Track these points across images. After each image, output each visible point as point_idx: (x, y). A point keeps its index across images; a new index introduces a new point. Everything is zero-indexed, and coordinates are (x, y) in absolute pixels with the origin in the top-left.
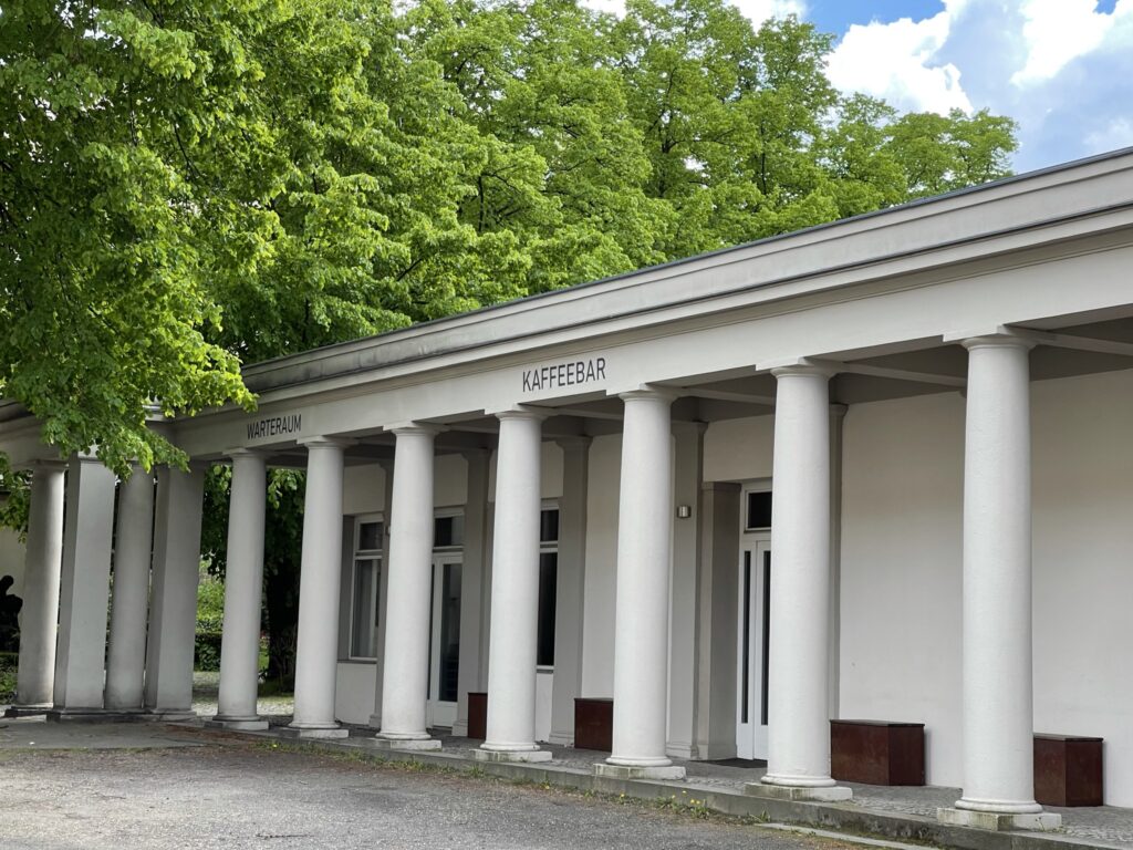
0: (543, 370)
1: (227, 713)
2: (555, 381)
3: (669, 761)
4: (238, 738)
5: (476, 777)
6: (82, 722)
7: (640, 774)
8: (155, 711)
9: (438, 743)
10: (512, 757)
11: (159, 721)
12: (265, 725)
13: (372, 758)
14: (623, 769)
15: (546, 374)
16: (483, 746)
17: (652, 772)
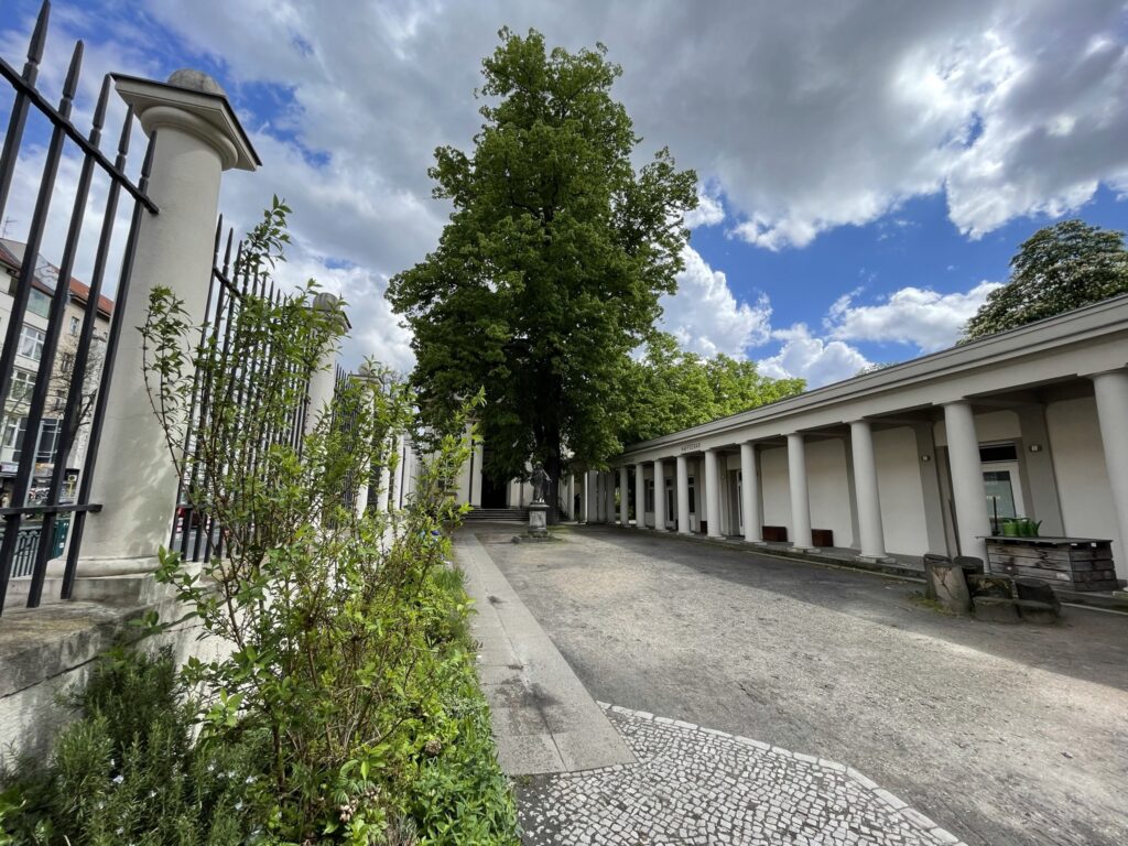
0: (686, 446)
1: (623, 523)
2: (689, 449)
3: (722, 536)
4: (626, 529)
6: (593, 524)
7: (714, 539)
8: (608, 522)
9: (668, 531)
10: (684, 534)
11: (609, 524)
12: (630, 526)
13: (653, 534)
14: (710, 538)
16: (677, 531)
17: (717, 539)
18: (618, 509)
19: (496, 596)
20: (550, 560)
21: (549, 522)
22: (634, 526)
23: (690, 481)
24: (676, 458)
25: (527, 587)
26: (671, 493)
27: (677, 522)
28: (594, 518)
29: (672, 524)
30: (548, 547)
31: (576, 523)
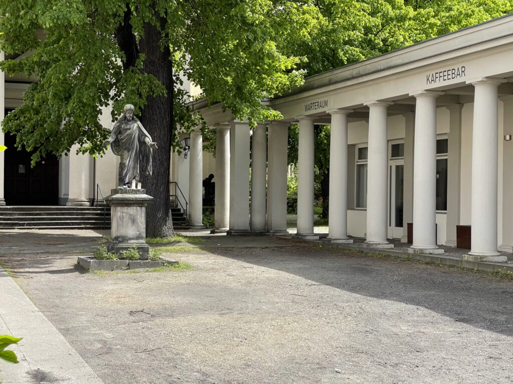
0: (436, 73)
1: (301, 233)
2: (442, 78)
3: (499, 254)
4: (305, 243)
5: (409, 260)
6: (241, 236)
7: (485, 260)
8: (271, 231)
9: (392, 246)
10: (425, 252)
11: (273, 235)
12: (318, 238)
13: (362, 252)
14: (476, 257)
15: (438, 75)
16: (411, 247)
17: (490, 259)
18: (292, 206)
19: (45, 368)
20: (154, 302)
21: (153, 231)
22: (323, 237)
23: (441, 146)
24: (413, 99)
25: (109, 351)
26: (399, 169)
27: (410, 226)
28: (243, 223)
29: (400, 233)
30: (149, 278)
31: (207, 233)
